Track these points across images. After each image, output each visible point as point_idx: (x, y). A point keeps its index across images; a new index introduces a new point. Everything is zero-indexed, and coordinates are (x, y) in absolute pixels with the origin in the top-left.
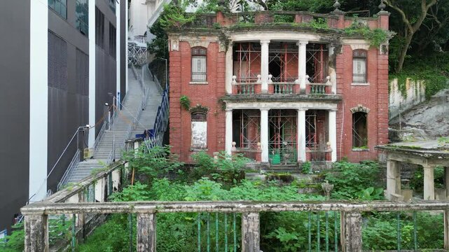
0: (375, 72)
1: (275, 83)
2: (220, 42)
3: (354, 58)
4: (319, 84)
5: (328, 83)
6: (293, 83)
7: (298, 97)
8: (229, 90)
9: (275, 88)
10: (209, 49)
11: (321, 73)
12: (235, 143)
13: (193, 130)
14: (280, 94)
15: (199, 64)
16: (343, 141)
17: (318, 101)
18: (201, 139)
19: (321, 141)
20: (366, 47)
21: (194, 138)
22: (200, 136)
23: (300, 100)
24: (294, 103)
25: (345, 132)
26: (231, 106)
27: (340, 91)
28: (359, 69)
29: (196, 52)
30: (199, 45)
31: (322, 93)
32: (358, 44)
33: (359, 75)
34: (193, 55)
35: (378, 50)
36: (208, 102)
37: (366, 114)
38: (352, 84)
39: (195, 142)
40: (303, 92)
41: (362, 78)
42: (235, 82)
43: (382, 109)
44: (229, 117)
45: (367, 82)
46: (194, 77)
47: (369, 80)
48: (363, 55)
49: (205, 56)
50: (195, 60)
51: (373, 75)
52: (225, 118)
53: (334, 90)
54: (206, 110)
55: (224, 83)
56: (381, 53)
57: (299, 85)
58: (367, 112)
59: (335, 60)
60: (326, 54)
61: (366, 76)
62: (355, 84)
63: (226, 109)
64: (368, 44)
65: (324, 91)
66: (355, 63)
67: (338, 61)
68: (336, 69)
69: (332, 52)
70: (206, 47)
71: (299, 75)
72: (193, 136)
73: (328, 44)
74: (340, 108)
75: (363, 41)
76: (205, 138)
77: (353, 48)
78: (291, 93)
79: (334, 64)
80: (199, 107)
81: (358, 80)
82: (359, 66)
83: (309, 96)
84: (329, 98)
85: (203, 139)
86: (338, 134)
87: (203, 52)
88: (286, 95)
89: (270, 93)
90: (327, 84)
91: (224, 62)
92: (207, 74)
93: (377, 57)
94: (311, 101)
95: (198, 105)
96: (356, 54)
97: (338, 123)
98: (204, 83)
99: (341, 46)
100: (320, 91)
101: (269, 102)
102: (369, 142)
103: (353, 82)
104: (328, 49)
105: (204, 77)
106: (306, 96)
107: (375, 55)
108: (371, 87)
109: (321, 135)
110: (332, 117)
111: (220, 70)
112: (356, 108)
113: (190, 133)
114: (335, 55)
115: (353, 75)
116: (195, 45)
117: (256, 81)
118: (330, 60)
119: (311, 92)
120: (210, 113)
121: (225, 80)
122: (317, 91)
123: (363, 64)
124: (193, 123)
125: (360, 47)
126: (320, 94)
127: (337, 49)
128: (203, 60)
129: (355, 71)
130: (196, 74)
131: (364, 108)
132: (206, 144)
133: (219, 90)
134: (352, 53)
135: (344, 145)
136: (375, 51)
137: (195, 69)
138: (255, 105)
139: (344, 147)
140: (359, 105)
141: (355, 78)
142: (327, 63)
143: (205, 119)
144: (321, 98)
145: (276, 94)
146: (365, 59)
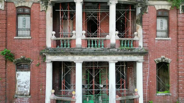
0: (176, 28)
1: (88, 38)
2: (41, 3)
3: (158, 16)
4: (128, 39)
5: (136, 38)
6: (104, 38)
7: (108, 51)
8: (49, 45)
9: (88, 43)
10: (32, 9)
11: (130, 30)
12: (53, 91)
13: (17, 79)
14: (92, 48)
15: (24, 21)
16: (149, 87)
17: (126, 54)
18: (25, 87)
19: (130, 83)
20: (168, 8)
21: (19, 86)
22: (24, 84)
23: (110, 54)
24: (105, 57)
25: (150, 79)
26: (50, 58)
27: (146, 45)
28: (162, 26)
29: (21, 10)
30: (23, 4)
31: (130, 46)
32: (161, 5)
33: (162, 31)
34: (18, 14)
35: (178, 10)
36: (32, 54)
37: (169, 63)
38: (156, 39)
39: (19, 90)
40: (113, 47)
41: (164, 34)
42: (54, 37)
43: (181, 60)
44: (49, 68)
45: (168, 37)
46: (20, 33)
47: (170, 35)
48: (165, 14)
49: (29, 14)
50: (21, 18)
51: (173, 31)
52: (45, 68)
53: (141, 44)
54: (30, 61)
55: (45, 37)
56: (181, 12)
57: (109, 40)
58: (169, 62)
59: (141, 18)
60: (134, 13)
61: (168, 32)
62: (159, 39)
63: (46, 61)
64: (170, 5)
65: (132, 45)
66: (159, 20)
67: (144, 19)
68: (142, 26)
69: (139, 11)
70: (30, 6)
71: (110, 31)
72: (18, 84)
73: (136, 4)
74: (146, 59)
75: (165, 3)
76: (29, 86)
77: (157, 8)
78: (103, 47)
79: (141, 21)
80: (23, 59)
81: (161, 35)
82: (162, 23)
83: (118, 50)
84: (136, 51)
85: (27, 87)
86: (144, 80)
87: (27, 11)
88: (97, 49)
89: (84, 48)
90: (134, 39)
91: (45, 20)
92: (31, 30)
93: (177, 16)
94: (120, 54)
95: (22, 57)
96: (160, 13)
97: (144, 72)
98: (28, 38)
99: (147, 6)
100: (129, 45)
101: (82, 55)
102: (171, 88)
103: (157, 37)
104: (135, 9)
105: (28, 33)
106: (116, 50)
107: (175, 14)
108: (172, 41)
109: (130, 79)
110: (139, 67)
111: (42, 26)
112: (160, 59)
113: (15, 82)
114: (141, 14)
115: (156, 31)
116: (20, 5)
117: (71, 36)
118: (137, 18)
119: (121, 46)
120: (33, 64)
121: (45, 35)
122: (125, 45)
123: (165, 21)
124: (17, 72)
125: (163, 7)
126: (129, 47)
127: (144, 9)
128: (28, 18)
129: (159, 28)
130: (21, 30)
131: (167, 59)
132: (29, 91)
133: (41, 44)
134: (156, 12)
135: (149, 90)
136: (176, 11)
137: (20, 25)
138: (70, 58)
139: (150, 93)
140: (162, 57)
141: (159, 34)
142: (135, 21)
143: (28, 69)
144: (129, 51)
145: (89, 48)
146: (167, 17)
